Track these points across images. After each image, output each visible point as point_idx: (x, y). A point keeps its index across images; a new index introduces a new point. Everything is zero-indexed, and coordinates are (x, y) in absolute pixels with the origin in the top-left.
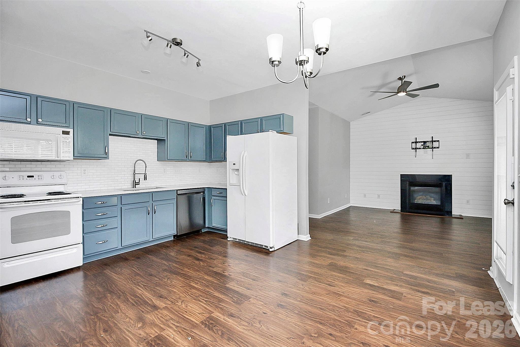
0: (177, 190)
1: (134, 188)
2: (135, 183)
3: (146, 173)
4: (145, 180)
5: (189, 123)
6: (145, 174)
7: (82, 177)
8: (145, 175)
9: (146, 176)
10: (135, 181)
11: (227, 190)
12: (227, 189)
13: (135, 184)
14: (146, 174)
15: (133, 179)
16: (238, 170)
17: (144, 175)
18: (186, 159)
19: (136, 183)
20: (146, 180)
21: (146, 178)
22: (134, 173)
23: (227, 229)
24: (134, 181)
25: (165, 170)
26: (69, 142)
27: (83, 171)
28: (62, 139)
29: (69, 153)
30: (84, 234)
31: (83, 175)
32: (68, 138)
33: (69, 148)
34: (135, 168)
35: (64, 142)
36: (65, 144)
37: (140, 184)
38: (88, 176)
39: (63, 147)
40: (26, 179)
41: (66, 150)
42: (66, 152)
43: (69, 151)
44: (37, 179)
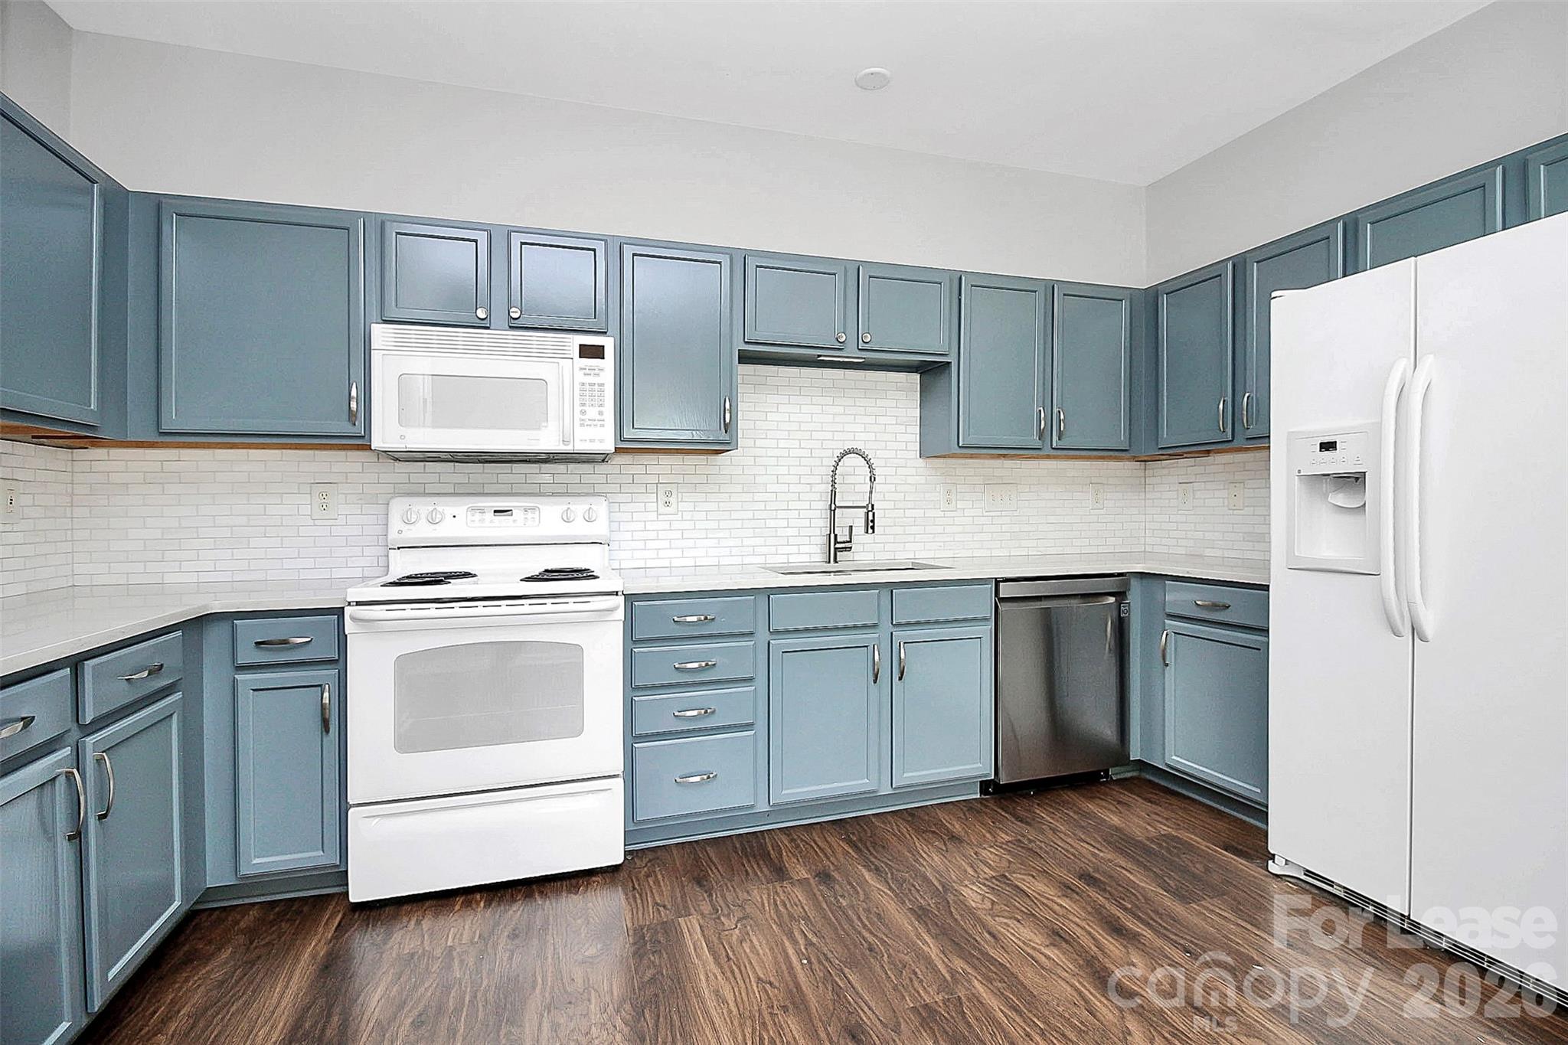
0: (997, 582)
1: (829, 562)
2: (836, 542)
3: (873, 505)
4: (870, 531)
5: (1051, 286)
6: (870, 509)
7: (660, 517)
8: (867, 514)
9: (874, 514)
10: (836, 536)
11: (1269, 595)
12: (1268, 590)
13: (837, 547)
14: (873, 509)
15: (828, 529)
16: (1355, 481)
17: (865, 510)
18: (1038, 444)
20: (873, 532)
21: (871, 524)
22: (831, 505)
23: (1267, 807)
24: (832, 536)
25: (949, 493)
26: (602, 385)
27: (662, 498)
28: (580, 377)
29: (603, 426)
30: (633, 737)
31: (663, 509)
32: (596, 372)
33: (601, 408)
34: (836, 486)
35: (583, 384)
36: (589, 393)
37: (851, 548)
38: (680, 513)
39: (583, 405)
40: (493, 521)
41: (593, 413)
42: (592, 423)
43: (601, 418)
44: (522, 521)
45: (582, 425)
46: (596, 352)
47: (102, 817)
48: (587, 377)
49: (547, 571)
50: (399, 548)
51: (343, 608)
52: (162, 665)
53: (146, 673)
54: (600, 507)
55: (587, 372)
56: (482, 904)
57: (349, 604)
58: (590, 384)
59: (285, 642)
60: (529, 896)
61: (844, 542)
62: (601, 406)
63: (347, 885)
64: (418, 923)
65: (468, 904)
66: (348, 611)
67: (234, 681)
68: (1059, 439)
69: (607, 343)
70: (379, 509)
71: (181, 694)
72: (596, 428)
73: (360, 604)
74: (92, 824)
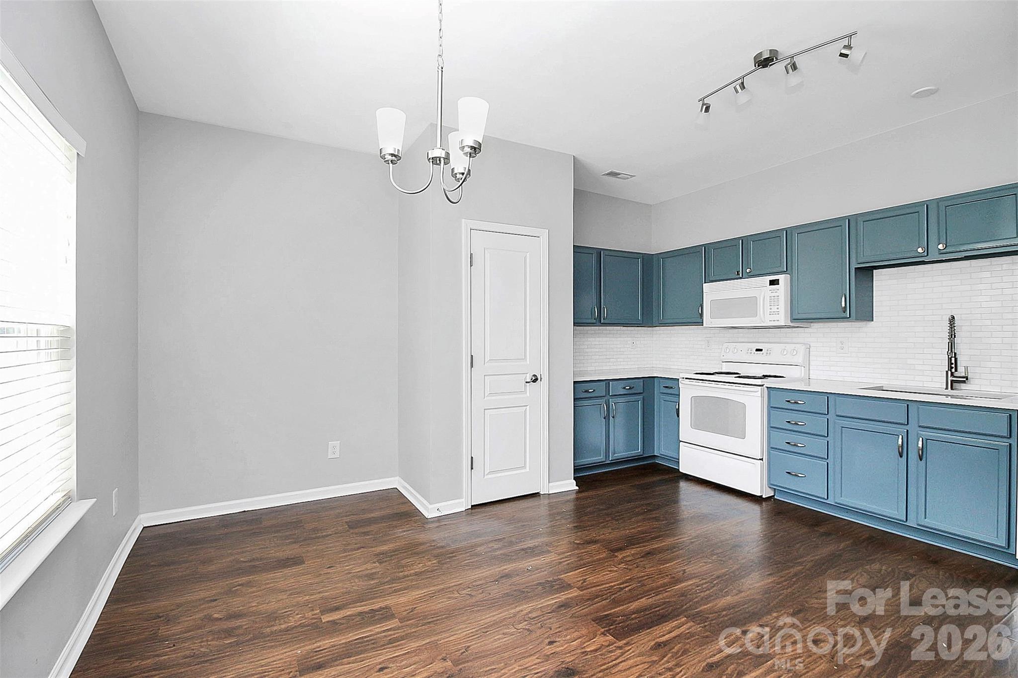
2: (952, 376)
7: (838, 355)
10: (952, 372)
19: (953, 379)
21: (953, 366)
24: (949, 372)
26: (778, 296)
27: (839, 345)
28: (770, 294)
29: (778, 314)
30: (771, 447)
31: (840, 350)
32: (776, 291)
33: (778, 307)
35: (771, 297)
36: (774, 300)
38: (849, 353)
39: (771, 306)
40: (754, 353)
41: (774, 309)
42: (774, 313)
43: (778, 310)
44: (765, 354)
45: (770, 314)
46: (773, 283)
47: (613, 418)
48: (773, 293)
50: (723, 362)
51: (679, 379)
52: (634, 387)
53: (629, 388)
54: (801, 348)
55: (773, 291)
57: (683, 378)
58: (774, 296)
59: (671, 387)
61: (960, 377)
62: (778, 305)
63: (679, 467)
64: (691, 483)
65: (707, 486)
66: (680, 380)
67: (660, 397)
69: (781, 278)
70: (721, 347)
71: (642, 397)
72: (775, 315)
73: (686, 378)
74: (611, 418)
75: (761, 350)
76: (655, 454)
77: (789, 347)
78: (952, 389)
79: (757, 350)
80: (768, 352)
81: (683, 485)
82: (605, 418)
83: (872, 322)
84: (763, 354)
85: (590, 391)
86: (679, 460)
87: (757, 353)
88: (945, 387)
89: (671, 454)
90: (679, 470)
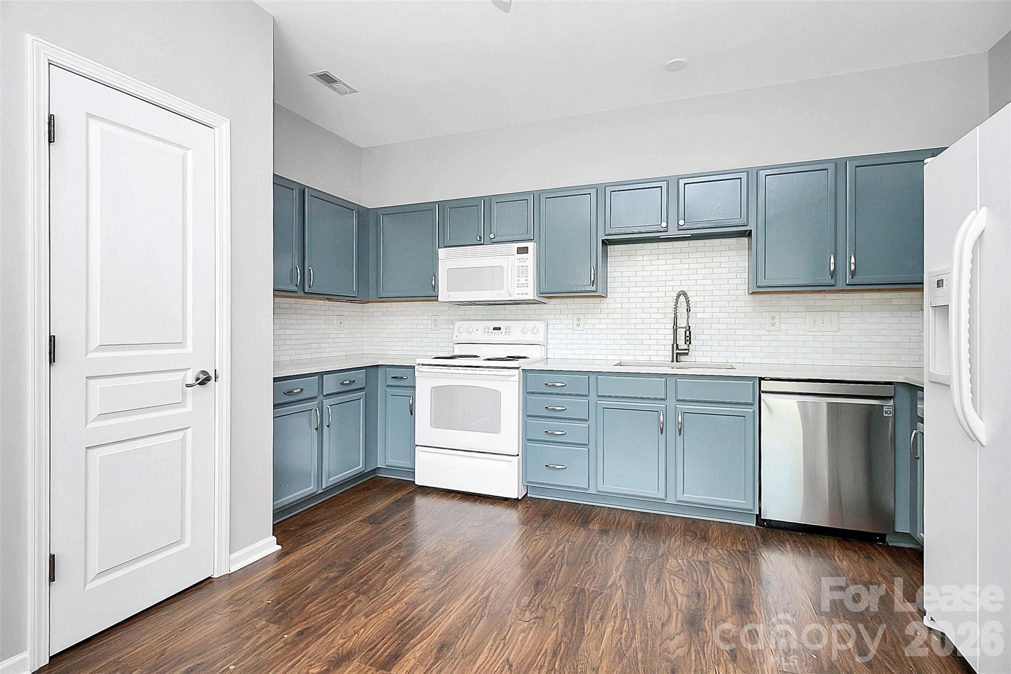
0: (761, 379)
1: (673, 361)
2: (677, 348)
3: (689, 327)
4: (688, 343)
6: (687, 329)
7: (575, 332)
8: (685, 332)
9: (690, 332)
10: (677, 345)
13: (678, 354)
14: (689, 329)
15: (672, 341)
17: (685, 330)
18: (830, 281)
19: (678, 351)
21: (688, 338)
24: (675, 345)
25: (773, 318)
26: (527, 266)
27: (576, 322)
28: (517, 263)
29: (527, 286)
30: (528, 440)
31: (576, 328)
32: (525, 260)
33: (527, 278)
34: (677, 314)
35: (519, 267)
36: (522, 270)
37: (688, 353)
38: (585, 330)
39: (518, 277)
40: (492, 333)
41: (523, 280)
42: (522, 285)
43: (526, 282)
44: (504, 333)
45: (518, 287)
46: (523, 251)
47: (328, 426)
48: (520, 263)
49: (508, 357)
50: (458, 344)
51: (414, 366)
52: (354, 381)
53: (348, 382)
54: (541, 325)
55: (521, 260)
56: (458, 498)
57: (419, 365)
58: (522, 267)
59: (402, 378)
60: (476, 501)
61: (683, 350)
62: (527, 277)
63: (414, 478)
64: (433, 498)
65: (453, 497)
66: (416, 367)
67: (386, 391)
68: (852, 278)
69: (531, 245)
70: (451, 326)
71: (365, 392)
72: (524, 288)
73: (422, 365)
74: (325, 427)
75: (500, 329)
76: (378, 466)
77: (530, 324)
78: (677, 361)
79: (494, 329)
80: (508, 331)
81: (421, 502)
82: (316, 429)
83: (607, 299)
84: (501, 333)
85: (295, 391)
86: (414, 469)
87: (495, 333)
88: (671, 360)
89: (404, 463)
90: (414, 482)
